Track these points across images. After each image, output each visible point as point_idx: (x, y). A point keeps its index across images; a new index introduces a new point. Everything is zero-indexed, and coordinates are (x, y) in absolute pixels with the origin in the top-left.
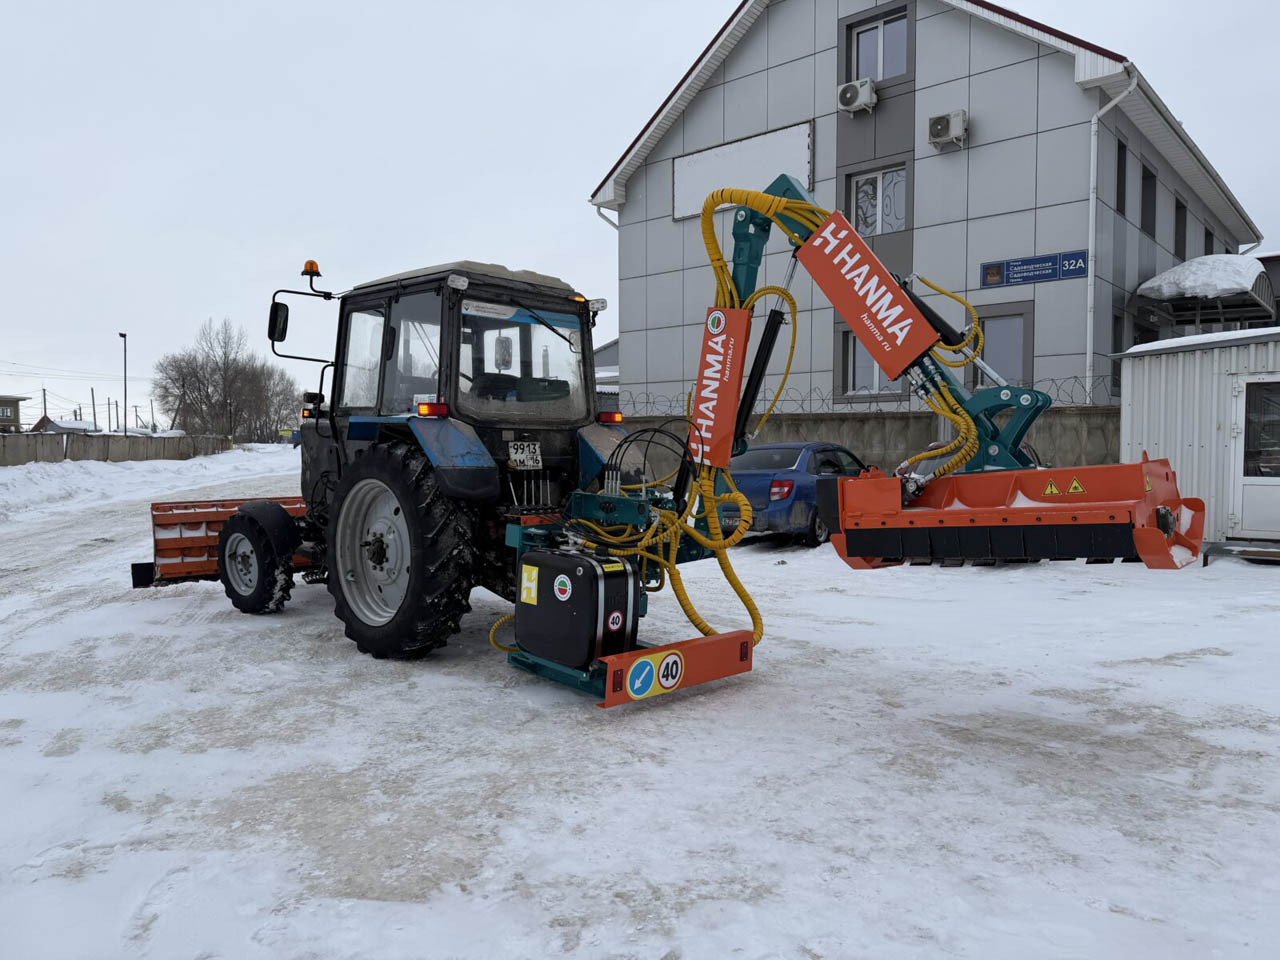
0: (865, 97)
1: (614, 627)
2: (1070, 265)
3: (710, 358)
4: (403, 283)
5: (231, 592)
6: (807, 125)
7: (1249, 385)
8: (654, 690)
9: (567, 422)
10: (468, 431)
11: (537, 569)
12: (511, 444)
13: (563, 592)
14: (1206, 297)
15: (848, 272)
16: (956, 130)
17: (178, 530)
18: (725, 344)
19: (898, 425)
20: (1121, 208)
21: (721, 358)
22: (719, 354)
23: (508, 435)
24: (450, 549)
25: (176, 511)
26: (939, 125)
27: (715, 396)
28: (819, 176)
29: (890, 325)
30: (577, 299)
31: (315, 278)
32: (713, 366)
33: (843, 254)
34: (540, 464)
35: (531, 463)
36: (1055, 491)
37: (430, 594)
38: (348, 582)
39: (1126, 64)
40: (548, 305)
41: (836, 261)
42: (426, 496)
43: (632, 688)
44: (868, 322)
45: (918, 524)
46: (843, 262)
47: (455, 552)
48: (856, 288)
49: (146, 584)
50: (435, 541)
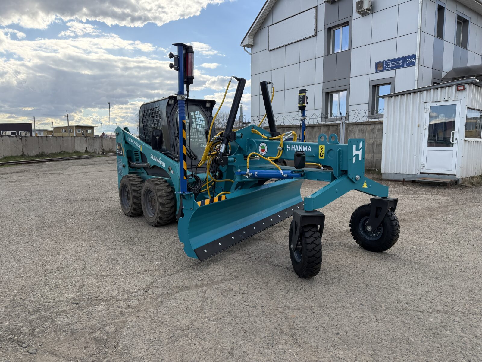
2: (409, 61)
6: (314, 9)
7: (431, 107)
16: (366, 6)
26: (360, 4)
28: (319, 29)
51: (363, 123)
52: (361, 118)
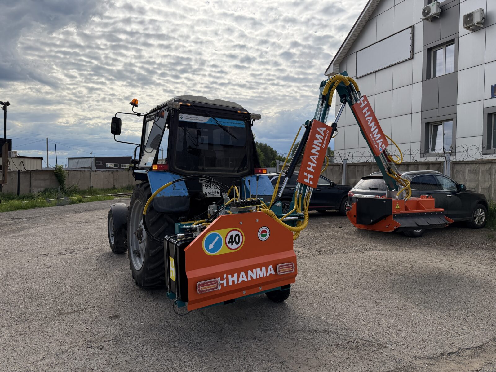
0: (434, 10)
6: (410, 29)
16: (477, 19)
26: (469, 17)
28: (416, 51)
51: (475, 161)
52: (471, 155)
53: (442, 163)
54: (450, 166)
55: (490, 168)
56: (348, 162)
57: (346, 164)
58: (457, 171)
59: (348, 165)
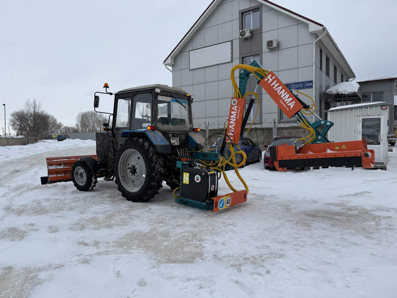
0: (248, 34)
1: (212, 190)
2: (308, 85)
3: (232, 112)
4: (138, 90)
5: (76, 185)
6: (230, 42)
7: (362, 119)
8: (224, 207)
9: (185, 131)
10: (160, 134)
11: (189, 174)
12: (171, 138)
13: (198, 180)
14: (345, 94)
15: (275, 88)
17: (55, 166)
18: (237, 108)
19: (261, 131)
20: (321, 69)
21: (236, 112)
22: (236, 111)
23: (170, 135)
24: (158, 169)
25: (54, 160)
26: (270, 43)
27: (234, 123)
28: (234, 57)
29: (289, 103)
30: (188, 95)
31: (107, 88)
32: (234, 115)
33: (274, 83)
34: (179, 144)
35: (176, 143)
36: (338, 148)
37: (153, 182)
38: (122, 180)
39: (323, 27)
40: (180, 97)
41: (272, 85)
42: (151, 153)
43: (220, 206)
44: (282, 102)
45: (300, 158)
46: (274, 85)
47: (160, 170)
48: (278, 93)
49: (46, 184)
50: (154, 167)
53: (272, 128)
54: (277, 130)
55: (298, 131)
56: (210, 128)
57: (209, 130)
58: (280, 133)
59: (210, 130)
